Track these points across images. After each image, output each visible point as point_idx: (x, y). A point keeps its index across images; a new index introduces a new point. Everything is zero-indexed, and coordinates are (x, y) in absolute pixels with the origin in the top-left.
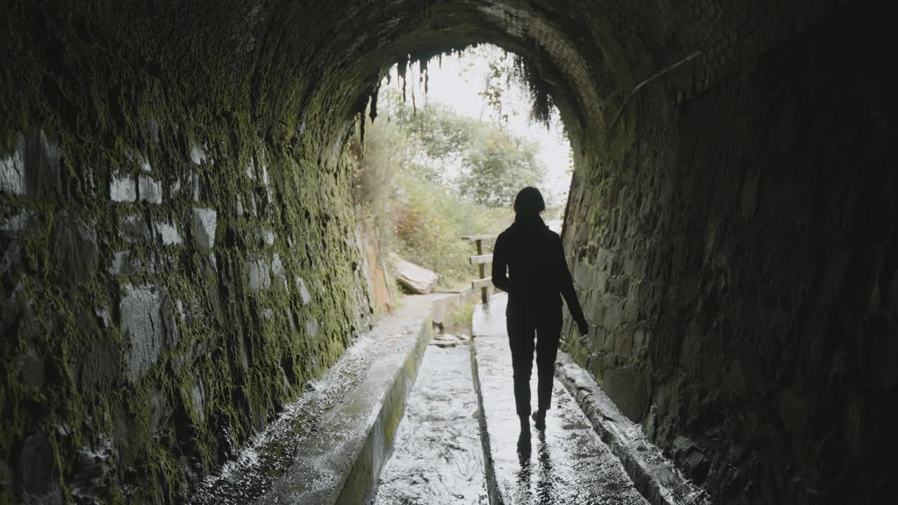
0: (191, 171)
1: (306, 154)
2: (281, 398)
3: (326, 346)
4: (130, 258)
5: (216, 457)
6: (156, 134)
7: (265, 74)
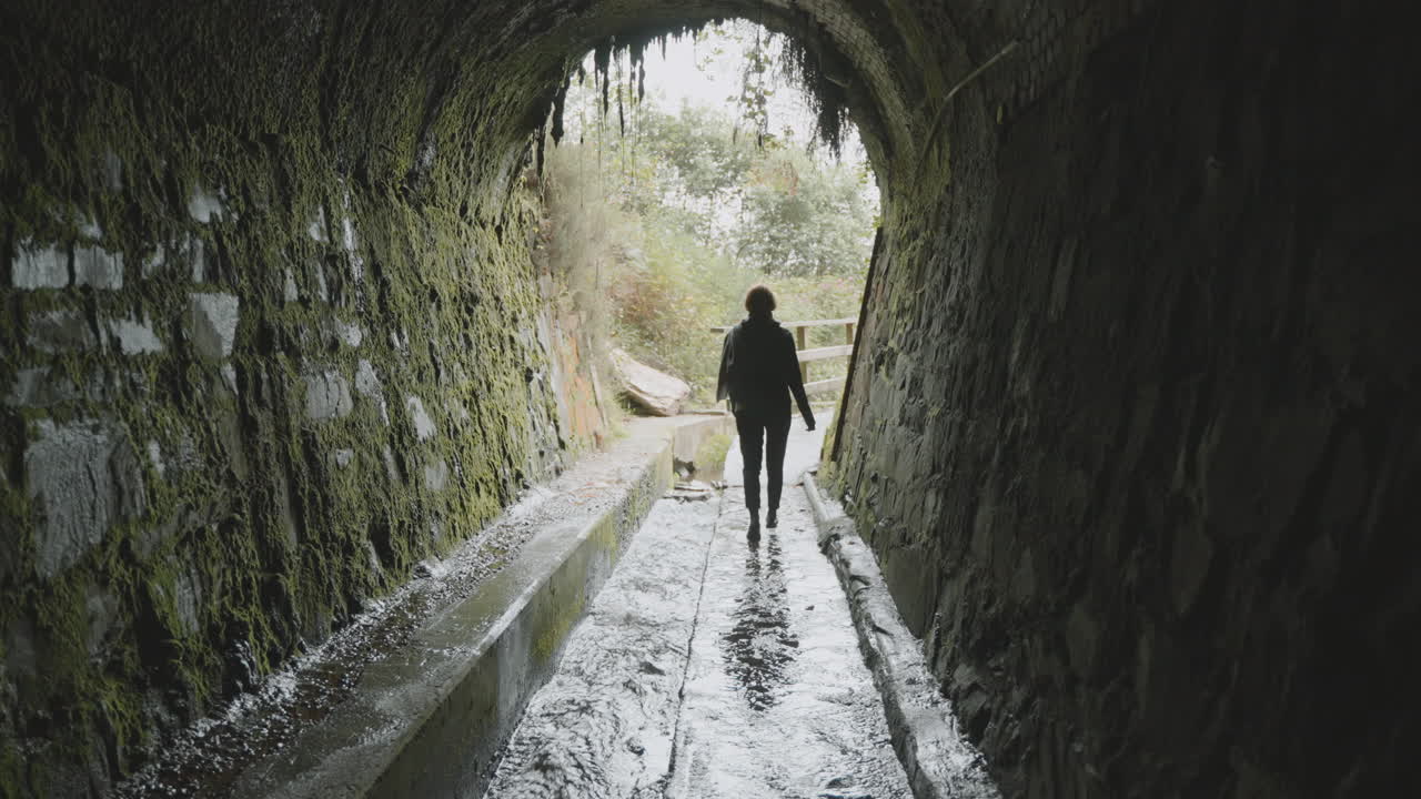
0: (188, 234)
1: (437, 198)
2: (361, 591)
3: (462, 505)
4: (49, 379)
5: (219, 690)
6: (116, 175)
7: (347, 70)
